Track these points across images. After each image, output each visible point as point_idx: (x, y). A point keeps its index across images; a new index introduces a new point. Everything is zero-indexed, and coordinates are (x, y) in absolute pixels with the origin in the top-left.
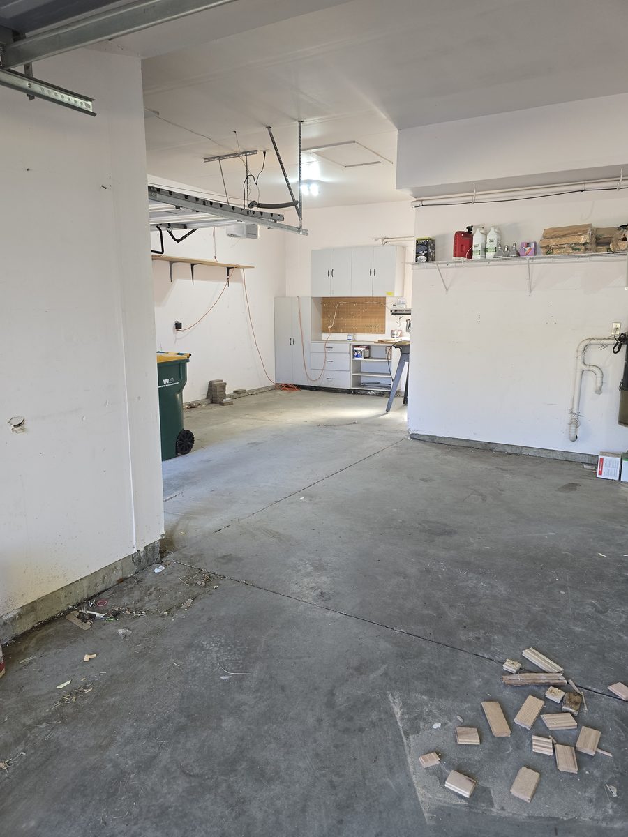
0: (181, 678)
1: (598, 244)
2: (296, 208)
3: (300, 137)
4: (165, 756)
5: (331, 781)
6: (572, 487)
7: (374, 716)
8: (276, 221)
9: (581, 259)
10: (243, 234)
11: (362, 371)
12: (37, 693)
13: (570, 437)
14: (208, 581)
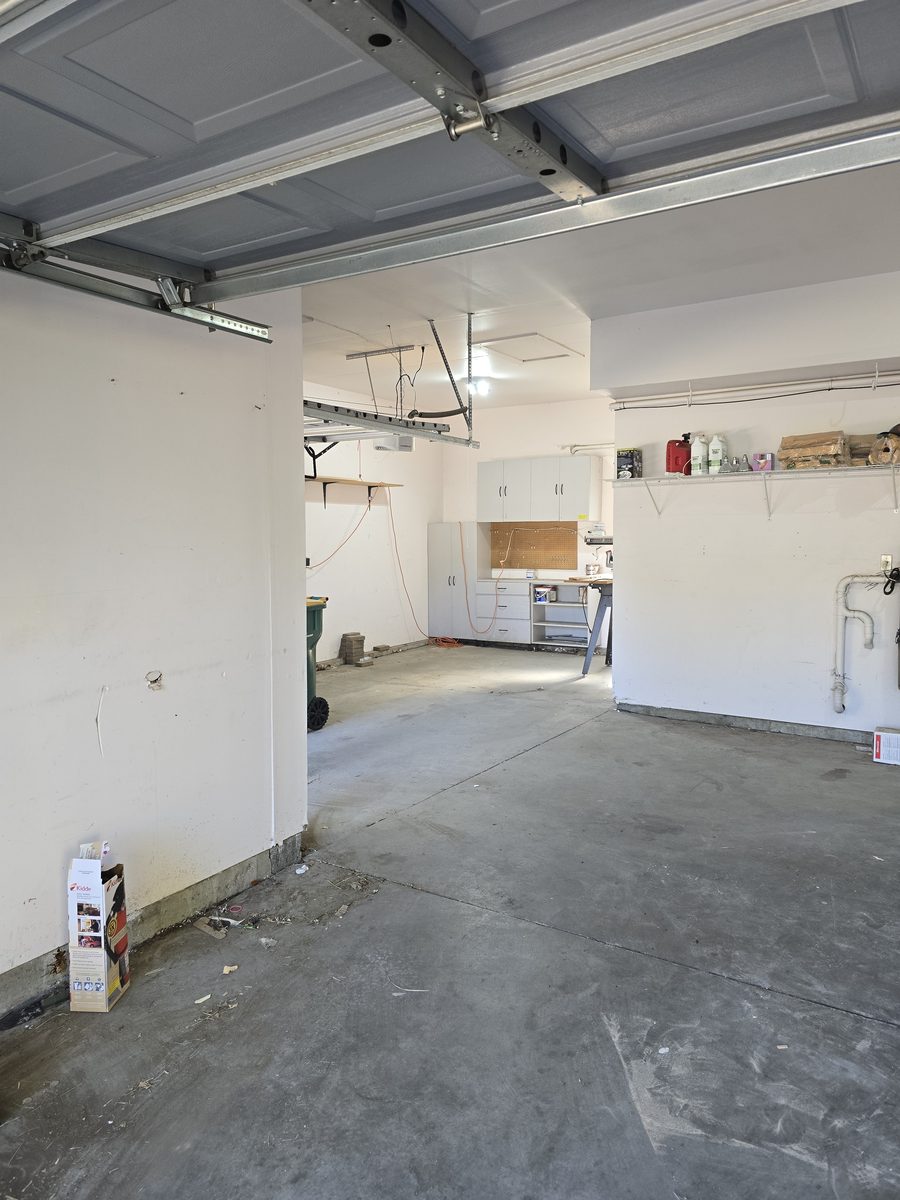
0: (344, 994)
1: (853, 455)
2: (465, 415)
3: (470, 328)
4: (335, 1078)
5: (537, 1108)
6: (840, 773)
7: (585, 1039)
8: (440, 432)
9: (833, 474)
10: (394, 446)
11: (547, 619)
12: (172, 1008)
13: (835, 708)
14: (365, 884)
